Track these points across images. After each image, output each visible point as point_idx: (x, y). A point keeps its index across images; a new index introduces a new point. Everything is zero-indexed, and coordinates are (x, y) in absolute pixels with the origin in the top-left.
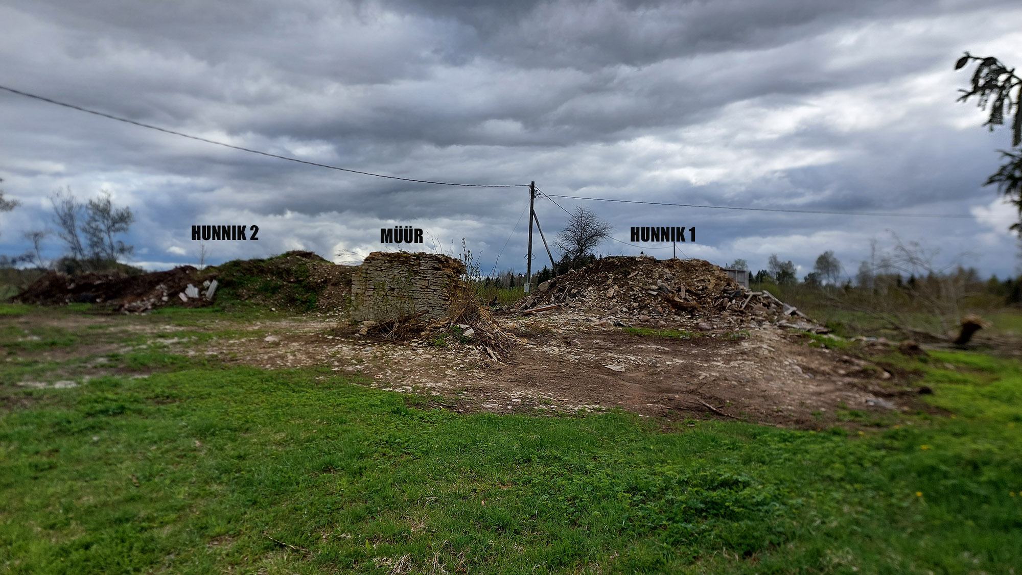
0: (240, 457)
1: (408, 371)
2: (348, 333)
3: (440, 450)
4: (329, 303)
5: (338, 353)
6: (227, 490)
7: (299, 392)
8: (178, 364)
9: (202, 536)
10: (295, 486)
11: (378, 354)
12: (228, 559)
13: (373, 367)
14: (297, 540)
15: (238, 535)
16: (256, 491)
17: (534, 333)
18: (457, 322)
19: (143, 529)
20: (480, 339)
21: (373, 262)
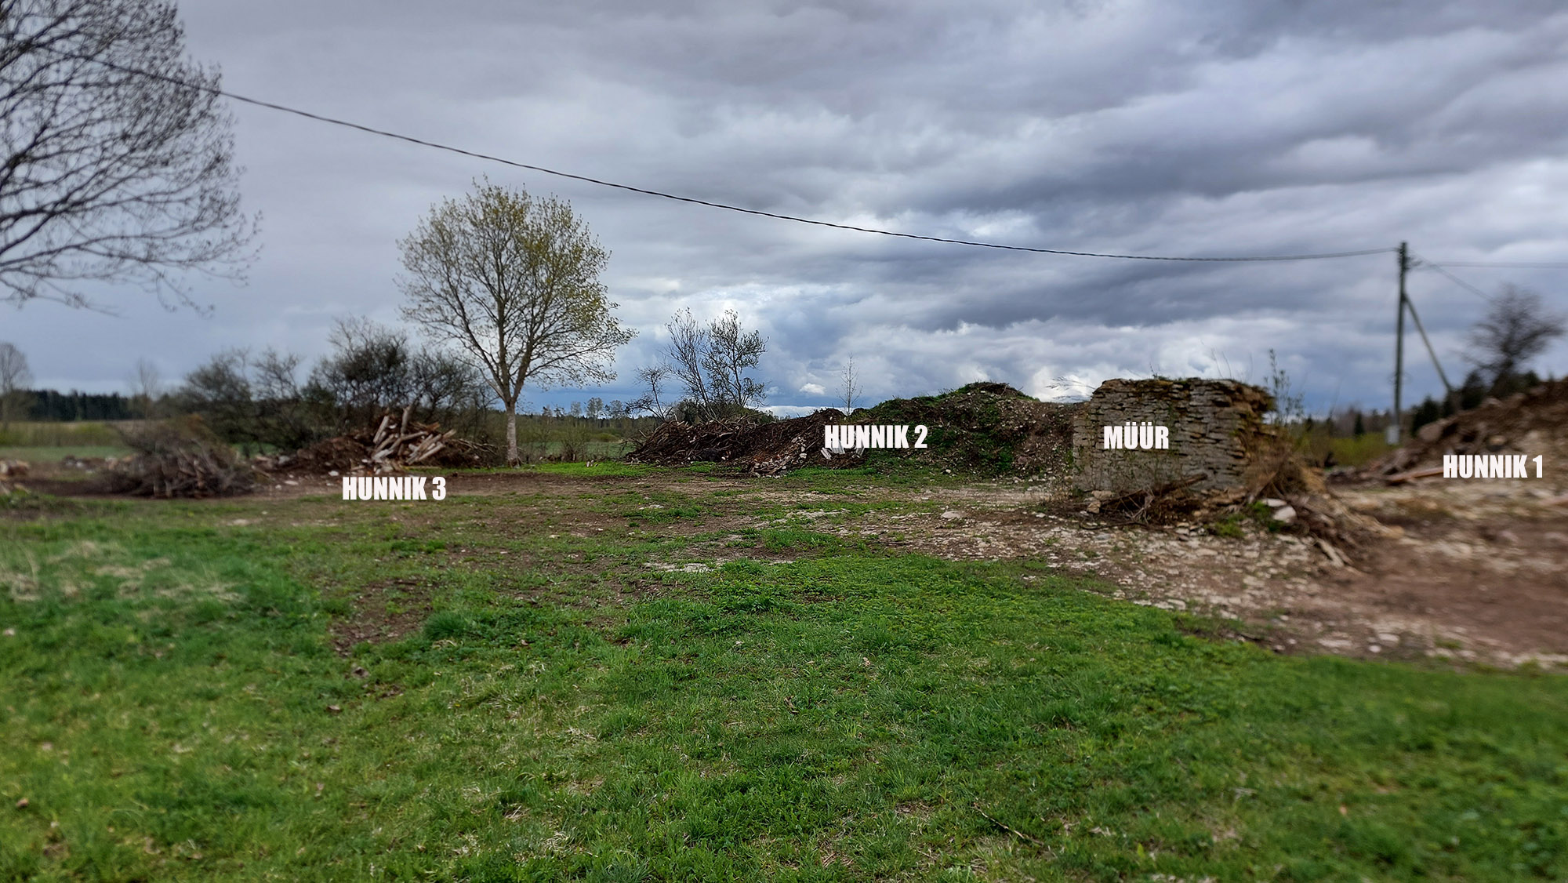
0: (926, 688)
1: (1176, 576)
2: (1070, 510)
3: (1251, 711)
4: (1032, 462)
5: (1056, 540)
6: (914, 735)
7: (999, 597)
8: (829, 547)
9: (887, 796)
10: (1011, 742)
11: (1121, 544)
12: (925, 836)
13: (1115, 565)
14: (1024, 824)
15: (936, 804)
16: (954, 742)
17: (1415, 518)
18: (1261, 495)
19: (808, 775)
20: (1305, 525)
21: (1108, 396)
